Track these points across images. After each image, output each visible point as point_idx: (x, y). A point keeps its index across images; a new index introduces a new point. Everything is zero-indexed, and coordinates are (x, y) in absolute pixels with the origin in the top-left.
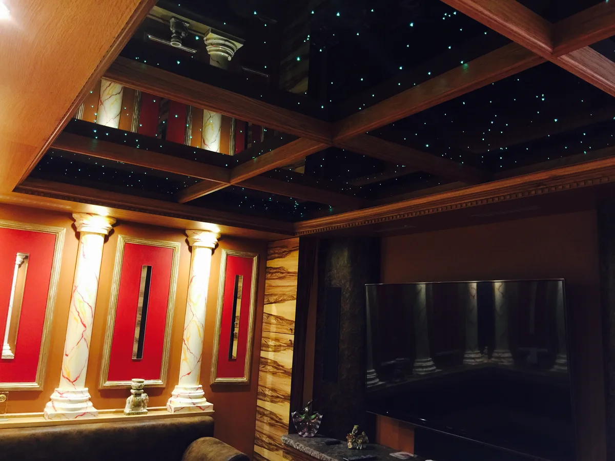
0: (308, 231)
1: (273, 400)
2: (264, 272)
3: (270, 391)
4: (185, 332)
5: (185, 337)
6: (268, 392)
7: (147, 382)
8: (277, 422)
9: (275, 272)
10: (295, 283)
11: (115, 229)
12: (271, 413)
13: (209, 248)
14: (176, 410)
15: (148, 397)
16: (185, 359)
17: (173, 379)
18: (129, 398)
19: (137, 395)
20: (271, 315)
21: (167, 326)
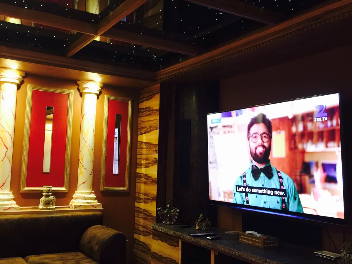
0: (165, 77)
1: (146, 201)
2: (137, 112)
3: (144, 196)
4: (80, 154)
5: (80, 158)
6: (142, 197)
7: (54, 189)
8: (148, 216)
9: (145, 111)
10: (158, 117)
11: (24, 80)
12: (145, 210)
13: (94, 93)
14: (75, 207)
15: (55, 198)
16: (81, 173)
17: (73, 186)
18: (41, 199)
19: (47, 196)
20: (143, 142)
21: (66, 151)
